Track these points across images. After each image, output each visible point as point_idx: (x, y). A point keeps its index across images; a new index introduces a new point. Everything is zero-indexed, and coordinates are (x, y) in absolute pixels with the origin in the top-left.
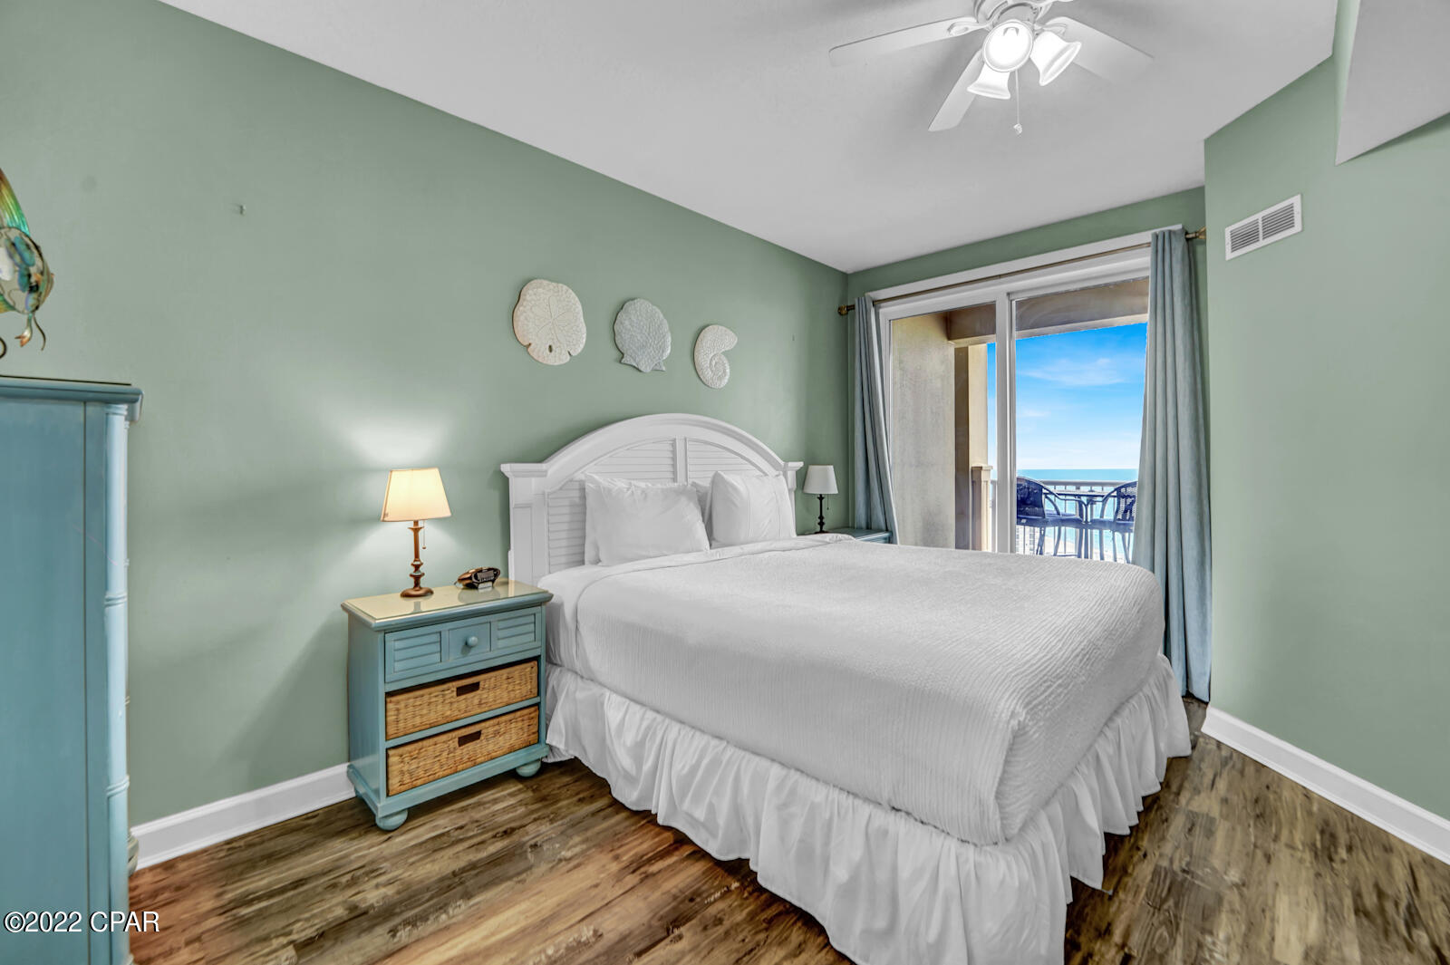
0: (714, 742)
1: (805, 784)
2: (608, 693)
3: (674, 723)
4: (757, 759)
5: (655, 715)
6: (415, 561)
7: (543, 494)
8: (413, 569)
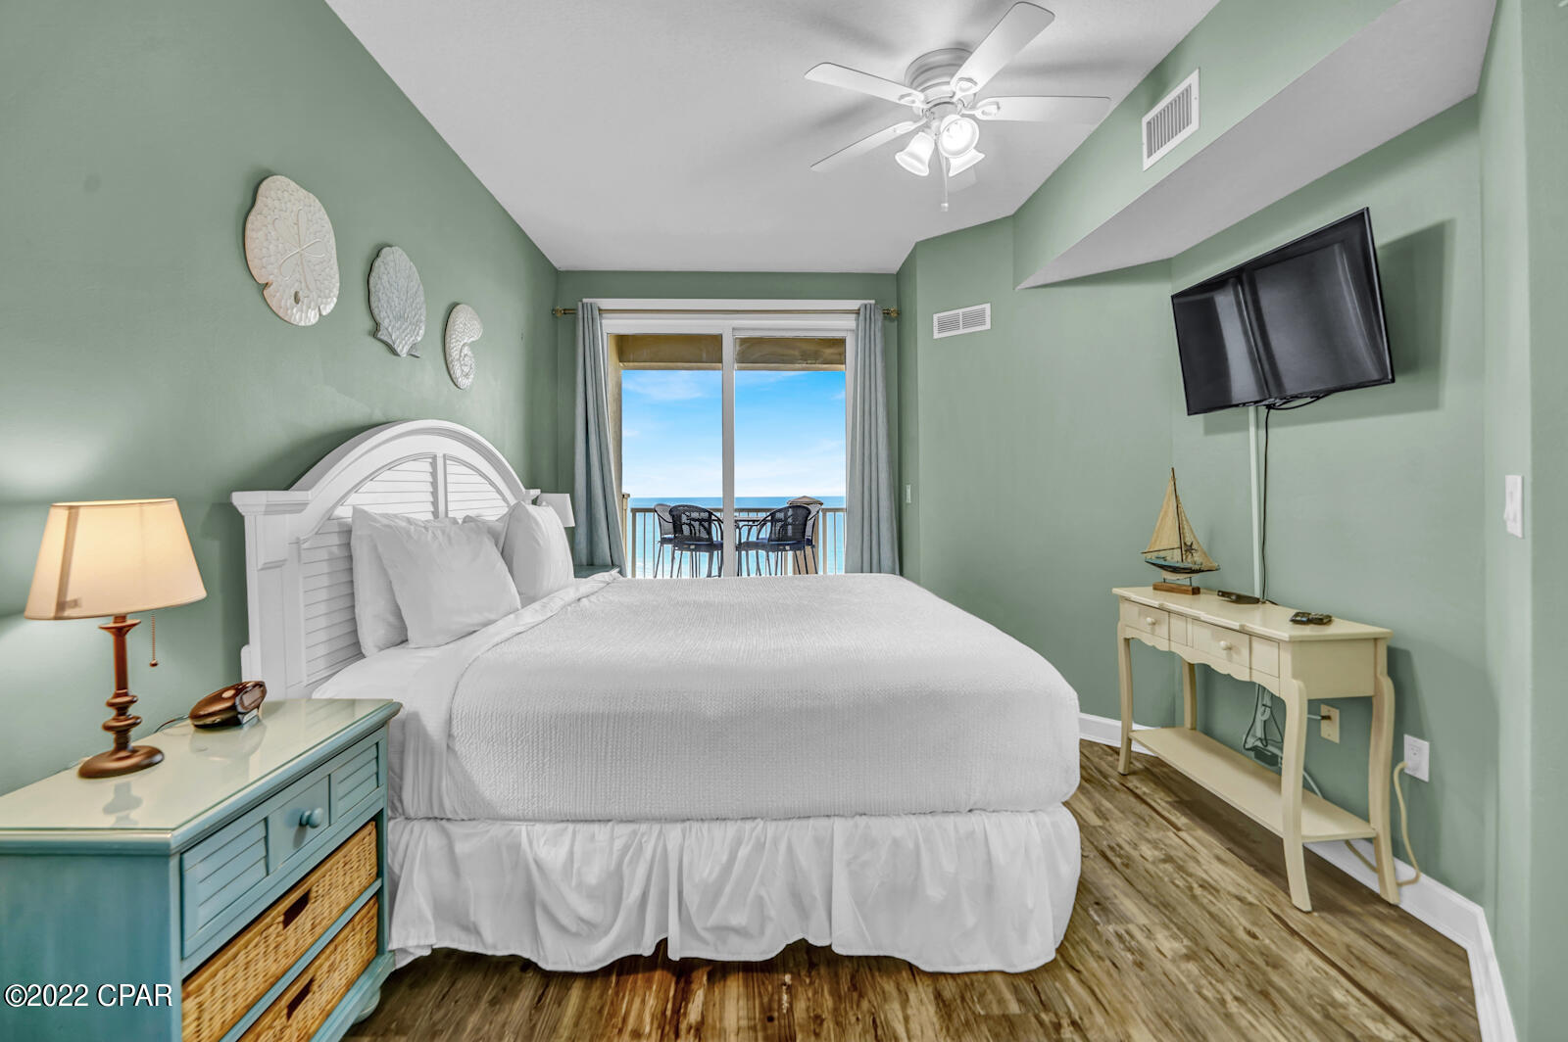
0: (748, 825)
1: (877, 826)
2: (523, 829)
3: (668, 827)
4: (811, 821)
5: (631, 827)
6: (117, 696)
7: (298, 542)
8: (113, 712)
